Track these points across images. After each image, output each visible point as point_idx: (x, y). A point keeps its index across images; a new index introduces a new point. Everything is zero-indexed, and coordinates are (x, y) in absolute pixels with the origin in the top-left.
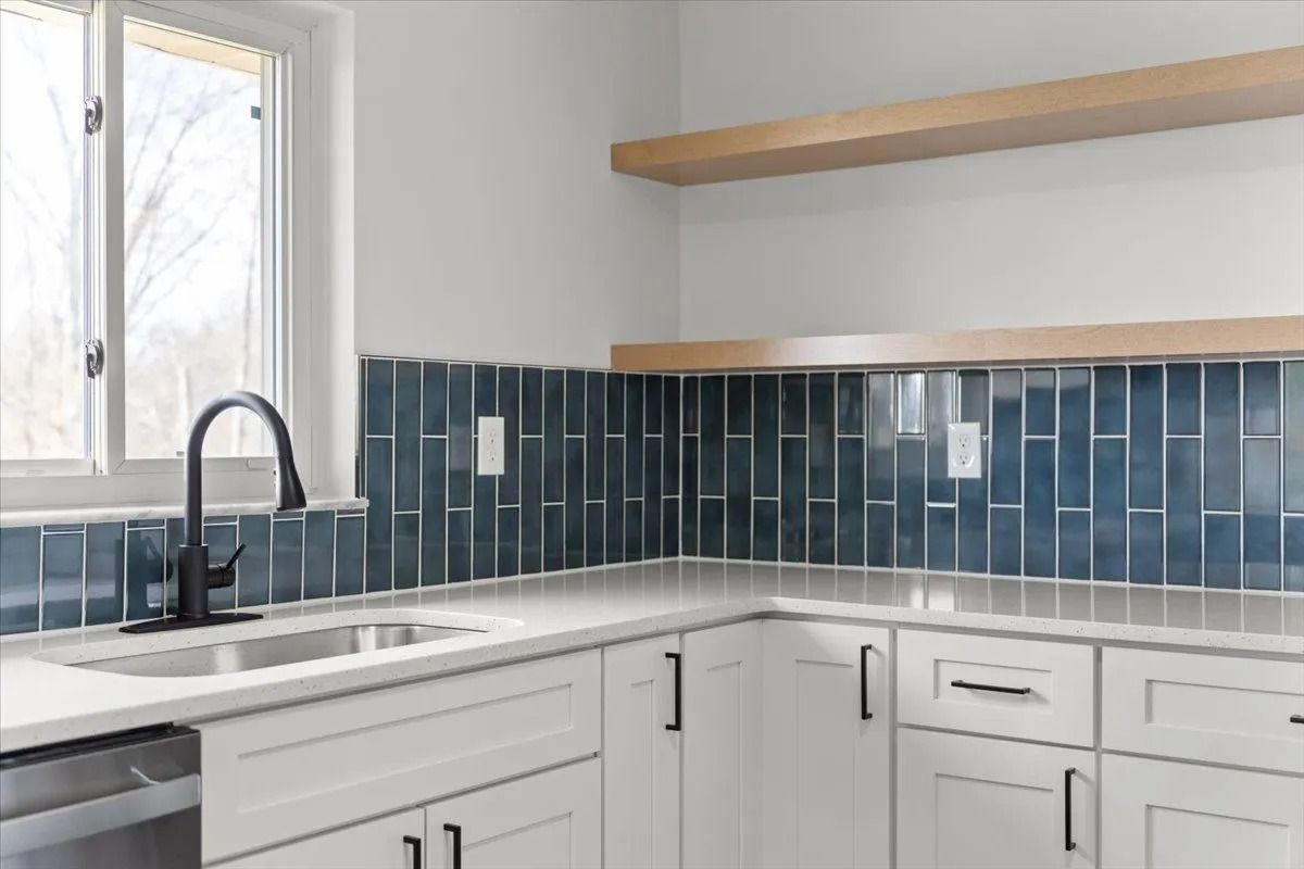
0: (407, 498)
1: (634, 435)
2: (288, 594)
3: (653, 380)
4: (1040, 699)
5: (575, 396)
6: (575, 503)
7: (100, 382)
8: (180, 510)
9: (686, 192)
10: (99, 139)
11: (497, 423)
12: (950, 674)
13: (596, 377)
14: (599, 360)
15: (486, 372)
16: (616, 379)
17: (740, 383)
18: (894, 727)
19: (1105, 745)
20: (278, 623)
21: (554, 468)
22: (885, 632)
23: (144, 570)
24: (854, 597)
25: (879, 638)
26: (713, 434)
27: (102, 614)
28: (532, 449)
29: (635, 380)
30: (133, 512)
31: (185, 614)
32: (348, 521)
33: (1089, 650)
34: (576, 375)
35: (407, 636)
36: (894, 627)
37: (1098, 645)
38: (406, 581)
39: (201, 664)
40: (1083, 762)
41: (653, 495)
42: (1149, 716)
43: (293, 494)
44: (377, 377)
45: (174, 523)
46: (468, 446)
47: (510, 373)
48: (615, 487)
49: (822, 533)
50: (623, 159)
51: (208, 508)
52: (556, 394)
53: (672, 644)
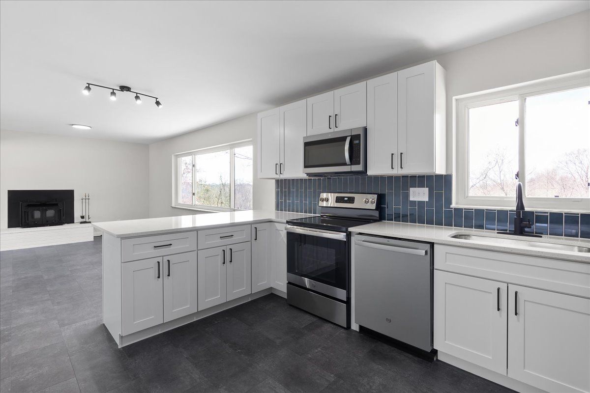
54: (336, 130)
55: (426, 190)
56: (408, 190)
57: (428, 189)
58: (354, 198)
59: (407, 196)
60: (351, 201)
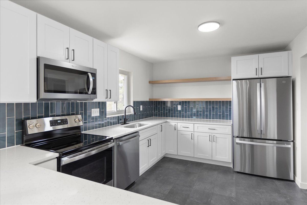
1: (150, 106)
4: (190, 128)
6: (147, 112)
9: (154, 85)
11: (142, 106)
12: (182, 126)
13: (148, 101)
17: (159, 102)
18: (177, 130)
19: (194, 131)
22: (177, 123)
24: (173, 120)
25: (176, 124)
26: (157, 106)
28: (144, 108)
31: (125, 123)
32: (133, 115)
37: (194, 124)
40: (193, 133)
42: (198, 129)
44: (134, 102)
48: (149, 111)
50: (150, 82)
53: (161, 124)
55: (98, 110)
56: (91, 110)
58: (67, 119)
59: (90, 114)
60: (65, 123)
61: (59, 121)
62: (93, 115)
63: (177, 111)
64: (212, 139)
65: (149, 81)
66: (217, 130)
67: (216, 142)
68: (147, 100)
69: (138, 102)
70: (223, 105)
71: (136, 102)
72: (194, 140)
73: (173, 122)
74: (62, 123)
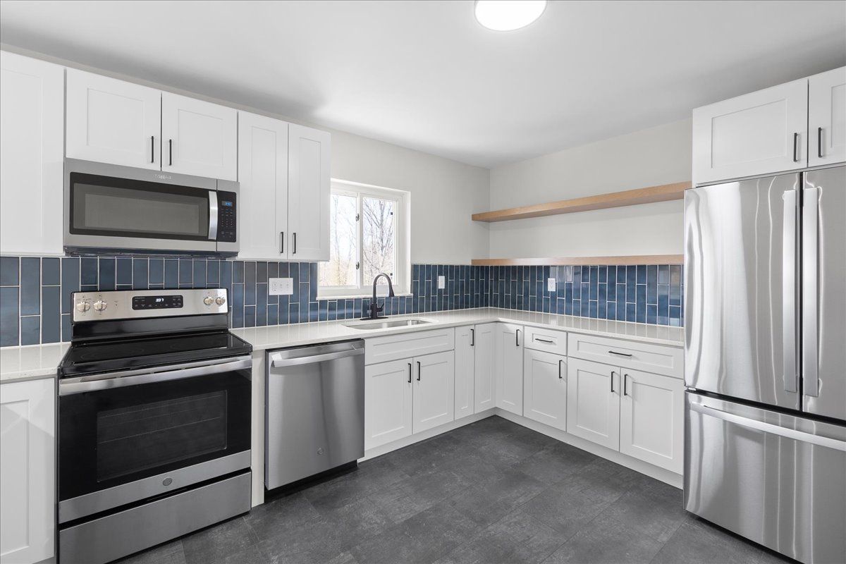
0: (422, 293)
1: (477, 280)
2: (395, 313)
3: (482, 267)
4: (555, 344)
5: (462, 271)
6: (462, 294)
7: (359, 270)
8: (372, 296)
9: (490, 224)
10: (358, 222)
11: (443, 277)
12: (535, 337)
13: (468, 267)
14: (469, 263)
15: (440, 266)
16: (473, 267)
17: (502, 267)
18: (524, 348)
19: (569, 355)
20: (392, 319)
21: (457, 287)
23: (365, 308)
25: (521, 328)
26: (496, 279)
27: (357, 316)
28: (452, 283)
29: (478, 267)
30: (364, 296)
31: (373, 317)
32: (409, 299)
33: (565, 333)
34: (462, 267)
35: (418, 323)
36: (524, 326)
37: (567, 332)
38: (422, 311)
39: (379, 326)
40: (564, 359)
41: (482, 293)
42: (578, 349)
43: (392, 294)
44: (415, 268)
45: (371, 298)
46: (435, 282)
47: (446, 266)
48: (472, 291)
49: (520, 303)
50: (475, 218)
51: (377, 296)
52: (457, 271)
53: (473, 327)
54: (166, 168)
55: (290, 280)
56: (266, 280)
57: (292, 279)
58: (181, 297)
59: (265, 289)
60: (174, 304)
61: (158, 300)
62: (271, 293)
63: (547, 293)
64: (622, 385)
65: (473, 215)
66: (635, 357)
67: (634, 397)
68: (467, 262)
69: (429, 266)
70: (641, 279)
71: (422, 266)
72: (567, 382)
73: (513, 322)
74: (167, 305)
